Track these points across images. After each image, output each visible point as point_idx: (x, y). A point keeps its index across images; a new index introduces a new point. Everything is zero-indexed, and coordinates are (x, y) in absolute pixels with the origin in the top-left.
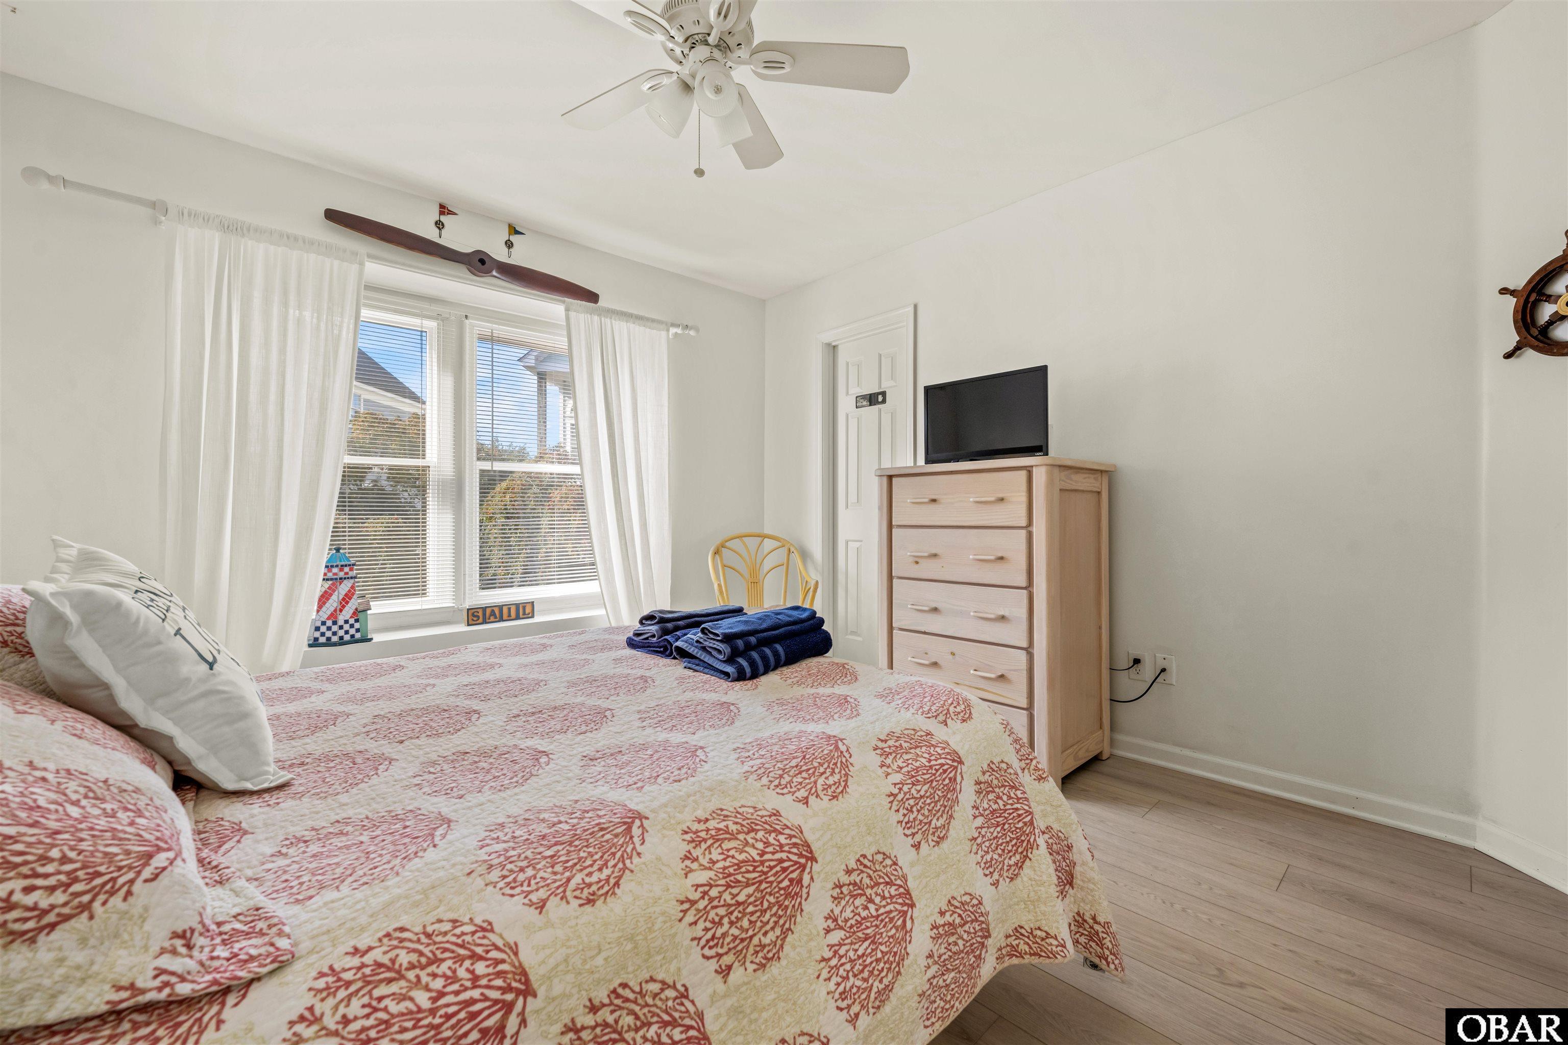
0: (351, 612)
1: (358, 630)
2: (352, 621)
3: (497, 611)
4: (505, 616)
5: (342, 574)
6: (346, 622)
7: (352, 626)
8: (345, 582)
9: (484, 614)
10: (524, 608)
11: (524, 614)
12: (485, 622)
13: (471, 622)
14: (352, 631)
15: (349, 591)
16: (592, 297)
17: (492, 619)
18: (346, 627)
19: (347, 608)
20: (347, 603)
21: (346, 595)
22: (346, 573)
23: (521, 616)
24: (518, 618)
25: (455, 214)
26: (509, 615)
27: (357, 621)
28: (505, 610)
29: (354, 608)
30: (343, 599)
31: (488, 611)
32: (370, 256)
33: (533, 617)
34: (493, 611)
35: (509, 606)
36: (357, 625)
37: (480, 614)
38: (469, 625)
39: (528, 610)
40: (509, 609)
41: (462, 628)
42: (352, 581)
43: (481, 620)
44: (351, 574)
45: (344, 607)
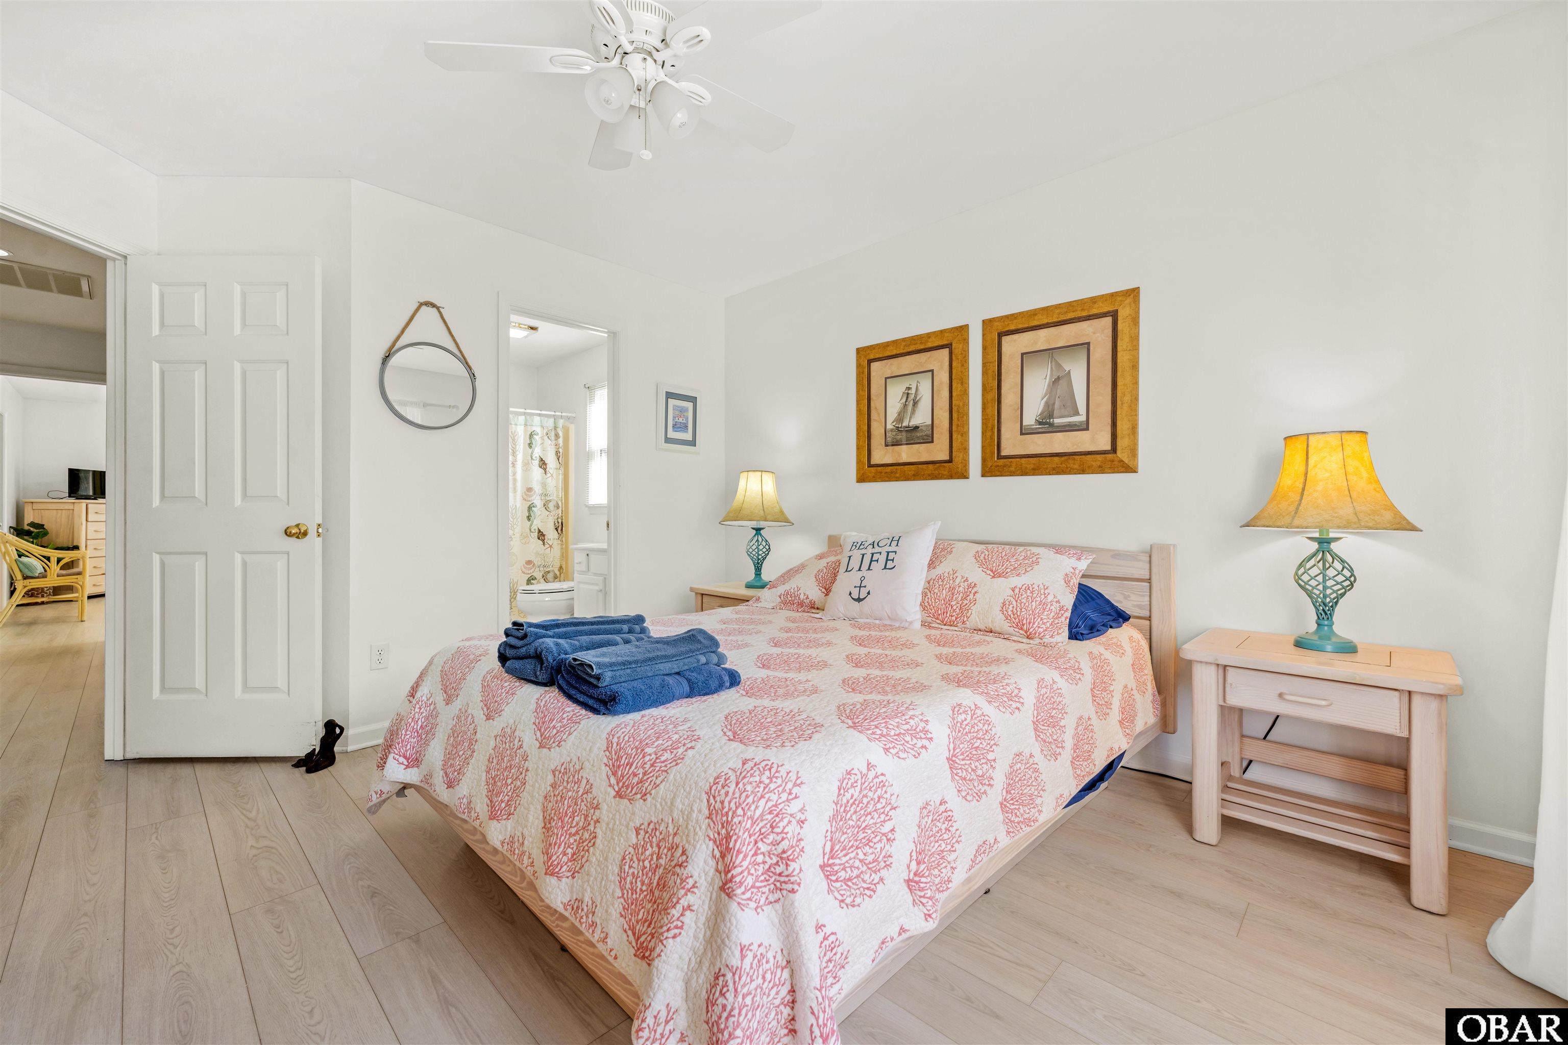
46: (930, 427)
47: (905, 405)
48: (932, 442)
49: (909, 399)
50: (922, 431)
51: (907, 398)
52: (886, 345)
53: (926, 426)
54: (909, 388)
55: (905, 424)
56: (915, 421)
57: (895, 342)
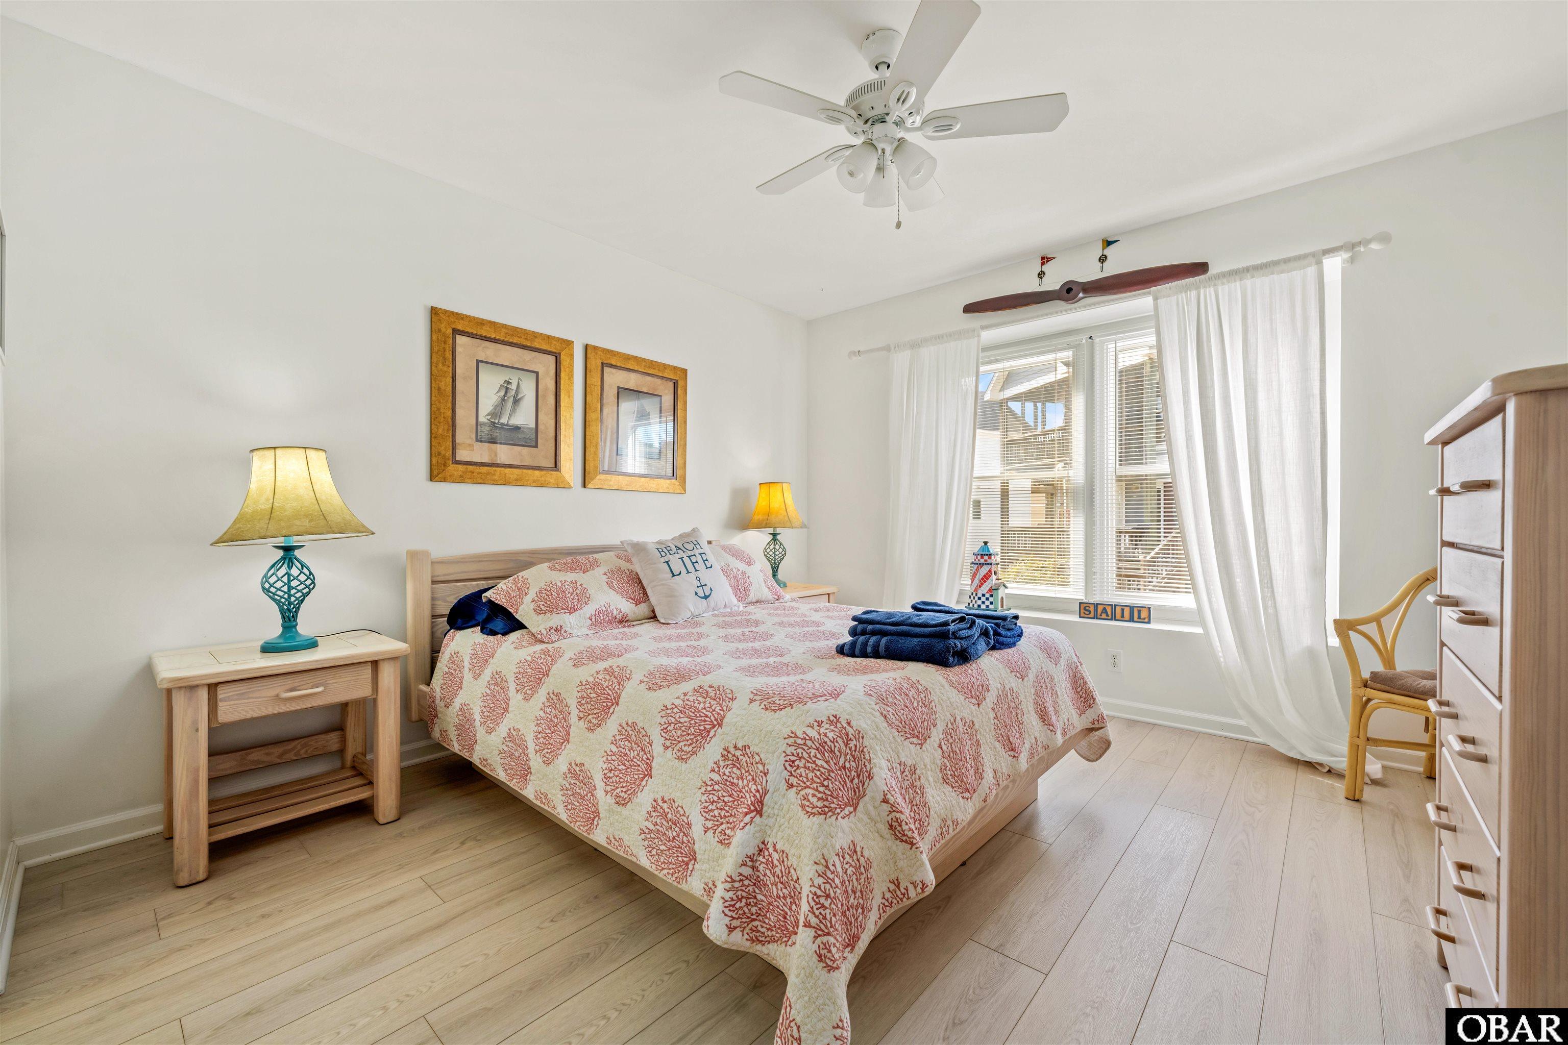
0: (988, 589)
1: (991, 603)
2: (987, 595)
3: (1109, 610)
4: (1118, 616)
5: (982, 561)
6: (984, 595)
7: (987, 599)
8: (985, 566)
9: (1096, 610)
10: (1139, 612)
11: (1139, 618)
12: (1096, 617)
13: (1082, 615)
14: (987, 603)
15: (987, 573)
16: (1200, 268)
17: (1104, 616)
18: (983, 599)
19: (984, 585)
20: (985, 582)
21: (985, 576)
22: (986, 561)
23: (1136, 619)
24: (1131, 620)
25: (1053, 258)
26: (1123, 616)
27: (991, 596)
28: (1118, 610)
29: (990, 586)
30: (982, 579)
31: (1100, 609)
32: (984, 328)
33: (1149, 622)
34: (1105, 609)
35: (1123, 607)
36: (991, 599)
37: (1092, 609)
38: (1080, 617)
39: (1144, 614)
40: (1123, 610)
41: (1075, 618)
42: (990, 566)
43: (1092, 615)
44: (989, 561)
45: (982, 584)
46: (534, 431)
47: (503, 400)
48: (536, 446)
49: (508, 395)
50: (524, 433)
51: (506, 393)
52: (481, 322)
53: (529, 428)
54: (509, 383)
55: (504, 420)
56: (517, 420)
57: (493, 324)
